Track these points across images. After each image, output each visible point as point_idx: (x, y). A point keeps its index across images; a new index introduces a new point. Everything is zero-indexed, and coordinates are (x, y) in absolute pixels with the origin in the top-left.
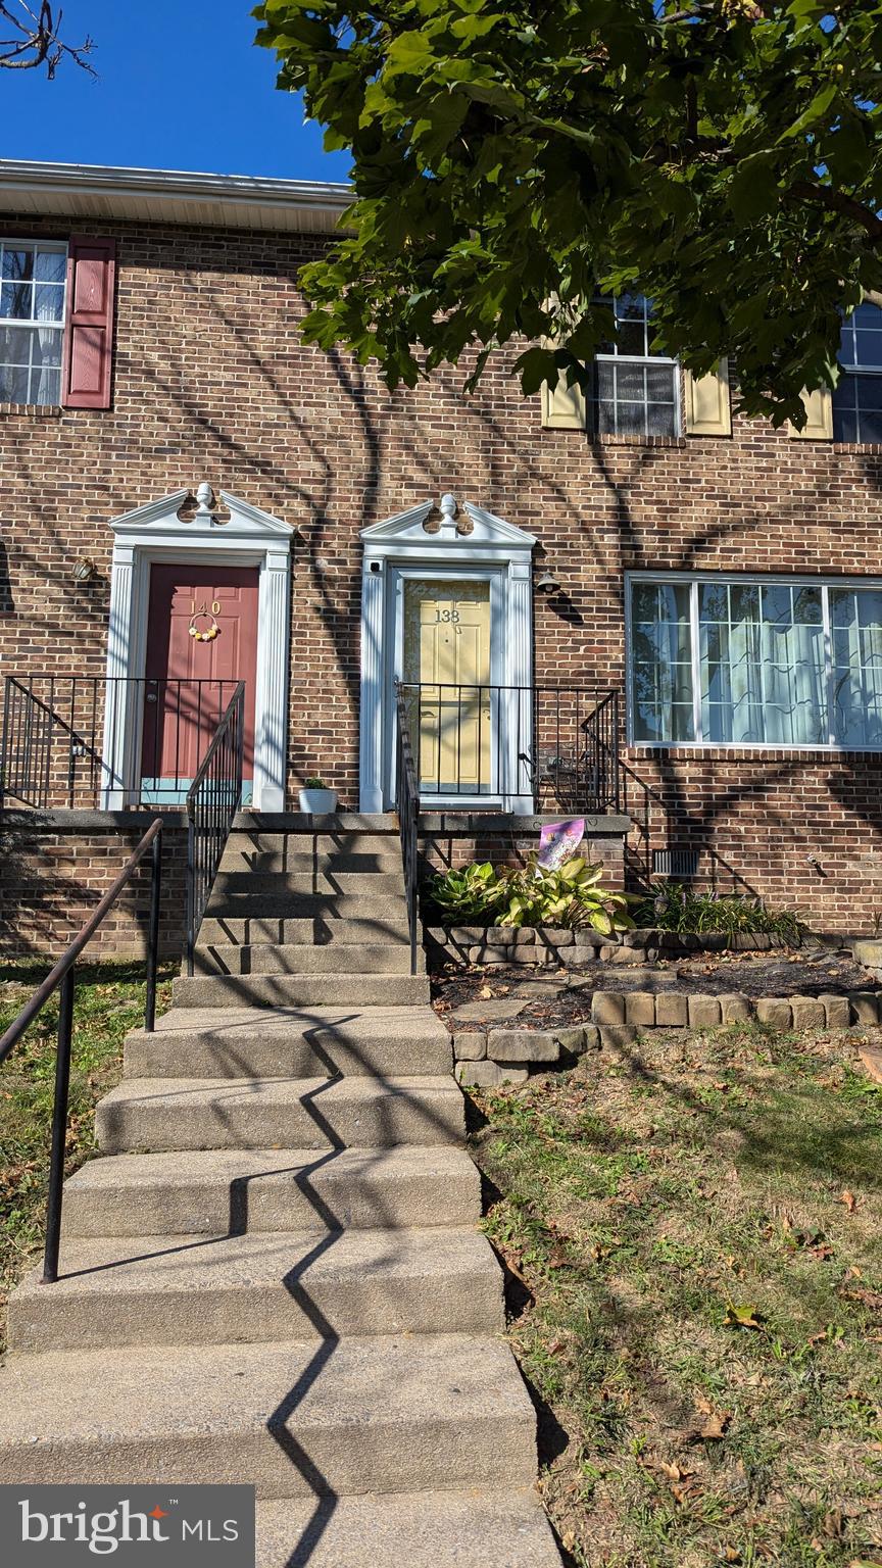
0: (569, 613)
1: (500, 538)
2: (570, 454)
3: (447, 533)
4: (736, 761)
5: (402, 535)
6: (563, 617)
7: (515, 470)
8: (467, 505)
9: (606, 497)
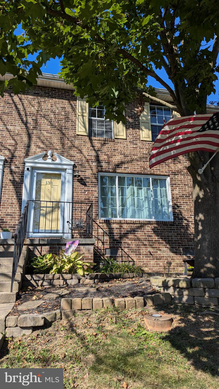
0: (83, 183)
1: (64, 162)
2: (84, 142)
3: (49, 161)
4: (128, 223)
5: (36, 161)
6: (81, 184)
7: (69, 145)
8: (55, 153)
9: (93, 153)
